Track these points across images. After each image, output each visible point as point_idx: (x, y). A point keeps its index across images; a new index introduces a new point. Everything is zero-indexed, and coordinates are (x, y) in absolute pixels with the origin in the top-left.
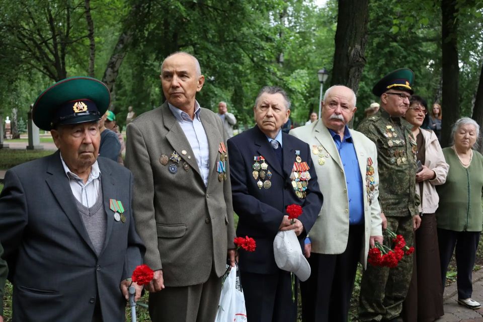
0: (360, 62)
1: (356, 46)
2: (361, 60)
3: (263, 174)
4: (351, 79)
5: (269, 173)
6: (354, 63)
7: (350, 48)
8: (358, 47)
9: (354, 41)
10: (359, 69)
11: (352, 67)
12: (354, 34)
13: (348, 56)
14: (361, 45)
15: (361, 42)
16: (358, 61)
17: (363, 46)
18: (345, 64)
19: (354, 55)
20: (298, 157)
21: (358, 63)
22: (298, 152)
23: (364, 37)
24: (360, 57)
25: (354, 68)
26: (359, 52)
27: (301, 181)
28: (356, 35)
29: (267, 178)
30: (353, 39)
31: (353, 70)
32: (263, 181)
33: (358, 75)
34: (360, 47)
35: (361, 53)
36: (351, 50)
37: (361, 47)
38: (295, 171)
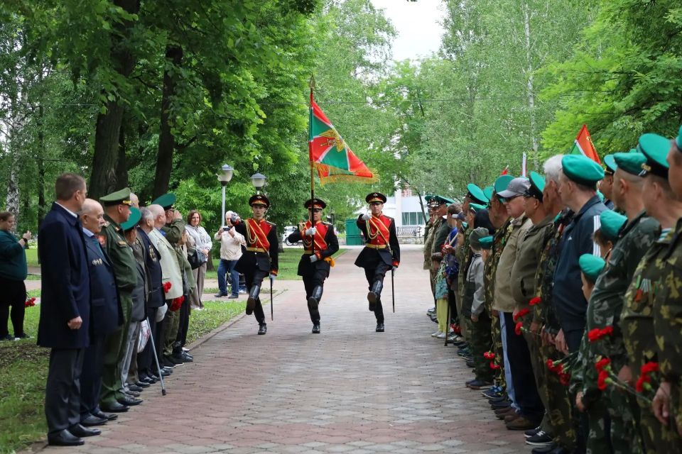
13: (106, 177)
18: (104, 183)
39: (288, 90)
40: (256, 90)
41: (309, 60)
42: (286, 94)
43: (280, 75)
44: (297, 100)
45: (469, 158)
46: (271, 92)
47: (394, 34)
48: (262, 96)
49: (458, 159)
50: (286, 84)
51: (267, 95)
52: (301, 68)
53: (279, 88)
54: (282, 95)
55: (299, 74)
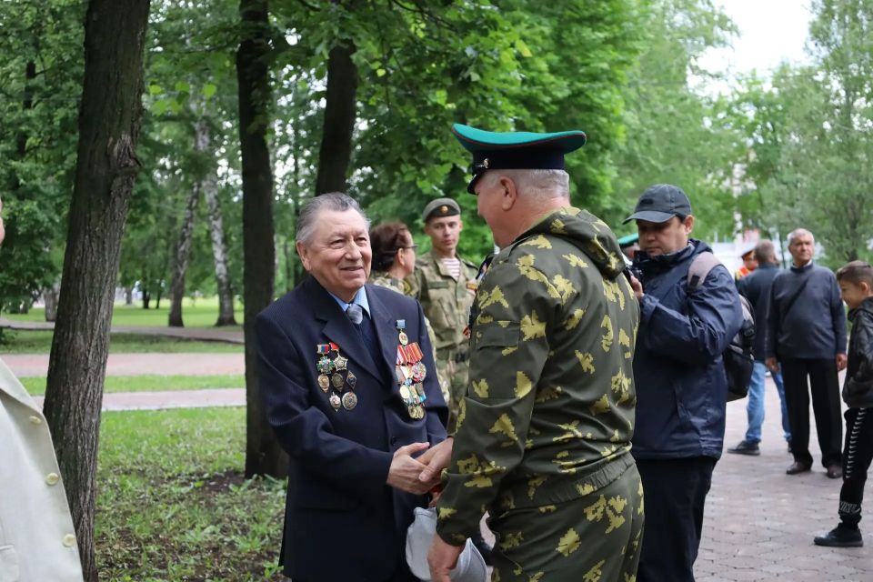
0: (131, 167)
1: (123, 136)
2: (132, 163)
3: (338, 379)
4: (114, 199)
5: (351, 376)
6: (120, 168)
7: (111, 140)
8: (126, 138)
9: (119, 126)
10: (128, 181)
11: (116, 176)
12: (119, 113)
13: (108, 155)
14: (132, 135)
15: (132, 128)
16: (127, 165)
17: (134, 138)
18: (103, 171)
19: (119, 153)
20: (402, 334)
21: (127, 169)
22: (401, 323)
23: (137, 119)
24: (131, 157)
25: (120, 179)
26: (129, 149)
27: (414, 382)
28: (121, 115)
29: (347, 387)
30: (117, 123)
31: (118, 182)
32: (341, 395)
33: (127, 192)
34: (129, 138)
35: (131, 150)
36: (114, 143)
37: (132, 140)
38: (403, 365)
39: (598, 85)
40: (553, 86)
41: (629, 44)
42: (594, 90)
43: (587, 65)
44: (609, 100)
45: (849, 185)
46: (574, 88)
47: (738, 34)
48: (560, 95)
49: (835, 186)
50: (594, 78)
51: (567, 92)
52: (616, 55)
53: (584, 82)
54: (589, 93)
55: (615, 63)
